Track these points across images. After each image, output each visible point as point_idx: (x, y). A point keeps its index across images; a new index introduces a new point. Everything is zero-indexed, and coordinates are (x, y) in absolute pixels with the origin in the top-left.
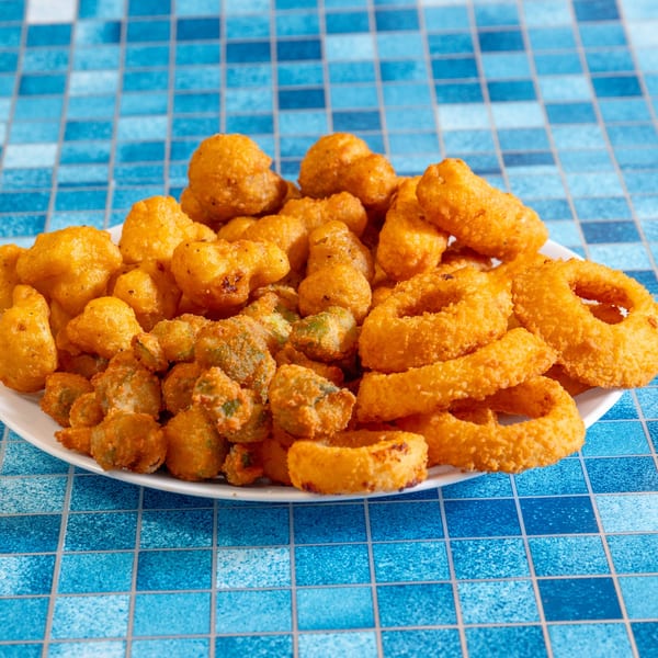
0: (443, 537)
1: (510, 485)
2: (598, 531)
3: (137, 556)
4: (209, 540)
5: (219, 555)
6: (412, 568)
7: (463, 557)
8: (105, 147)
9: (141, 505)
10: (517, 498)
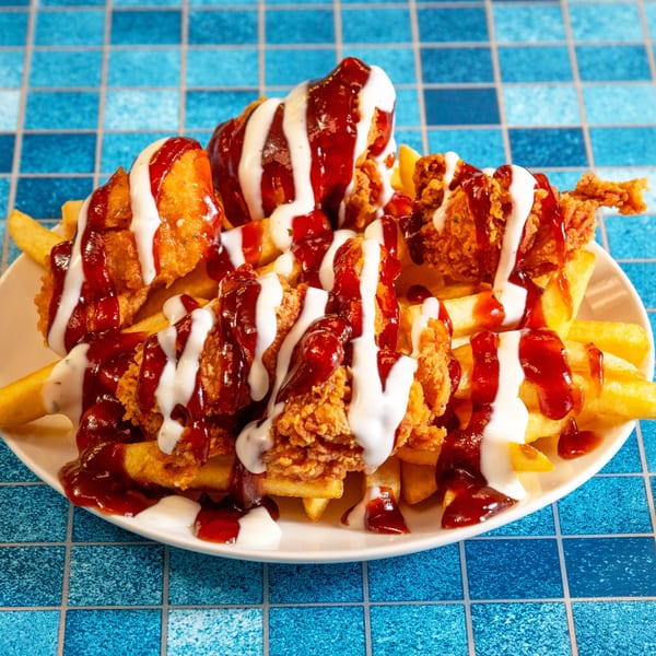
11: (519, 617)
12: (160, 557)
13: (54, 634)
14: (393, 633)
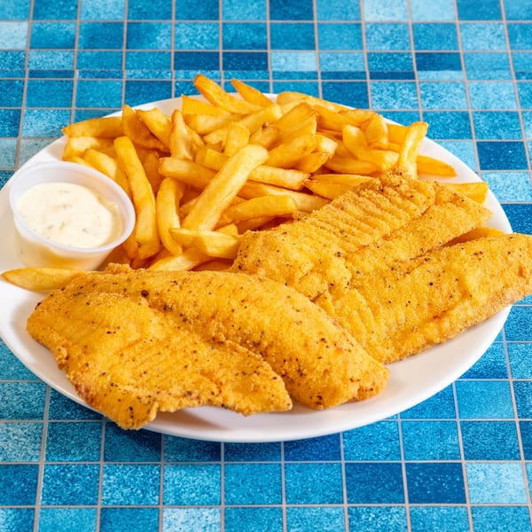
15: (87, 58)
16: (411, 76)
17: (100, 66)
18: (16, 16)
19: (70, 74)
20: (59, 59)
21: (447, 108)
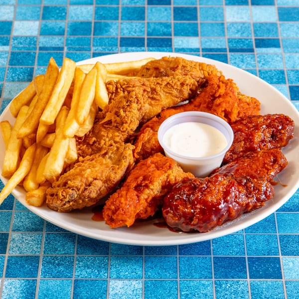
0: (212, 278)
1: (244, 249)
2: (282, 279)
3: (73, 282)
4: (106, 274)
5: (110, 284)
6: (197, 296)
7: (220, 290)
8: (62, 24)
9: (75, 252)
10: (246, 256)
11: (231, 286)
12: (107, 261)
13: (70, 289)
14: (187, 290)
15: (71, 40)
16: (252, 50)
17: (79, 44)
18: (33, 18)
19: (62, 49)
20: (56, 41)
21: (272, 68)
